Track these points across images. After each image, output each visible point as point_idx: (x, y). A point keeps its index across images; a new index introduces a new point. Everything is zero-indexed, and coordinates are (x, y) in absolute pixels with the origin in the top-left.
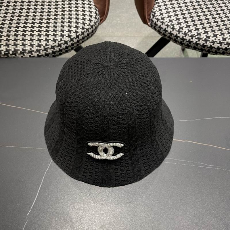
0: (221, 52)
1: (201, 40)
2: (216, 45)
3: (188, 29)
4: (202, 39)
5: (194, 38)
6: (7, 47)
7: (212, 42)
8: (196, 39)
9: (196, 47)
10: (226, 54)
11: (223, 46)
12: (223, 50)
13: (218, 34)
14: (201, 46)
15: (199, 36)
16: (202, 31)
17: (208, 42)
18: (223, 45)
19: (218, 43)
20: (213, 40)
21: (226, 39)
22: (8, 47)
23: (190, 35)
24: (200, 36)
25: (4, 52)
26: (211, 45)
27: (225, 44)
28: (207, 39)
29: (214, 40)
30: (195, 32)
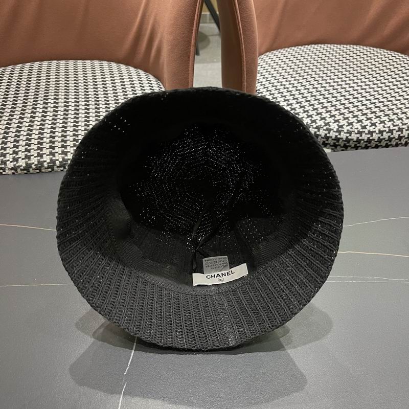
0: (363, 146)
1: (332, 132)
2: (354, 136)
3: (311, 120)
4: (333, 129)
5: (321, 130)
6: (51, 156)
7: (347, 133)
8: (324, 131)
9: (327, 142)
10: (370, 148)
11: (365, 137)
12: (365, 142)
13: (354, 122)
14: (332, 140)
15: (328, 126)
16: (331, 120)
17: (342, 133)
18: (364, 135)
19: (356, 134)
20: (348, 130)
21: (367, 127)
22: (54, 156)
23: (315, 126)
24: (330, 126)
25: (48, 163)
26: (347, 137)
27: (366, 134)
28: (340, 129)
29: (351, 130)
30: (321, 121)
